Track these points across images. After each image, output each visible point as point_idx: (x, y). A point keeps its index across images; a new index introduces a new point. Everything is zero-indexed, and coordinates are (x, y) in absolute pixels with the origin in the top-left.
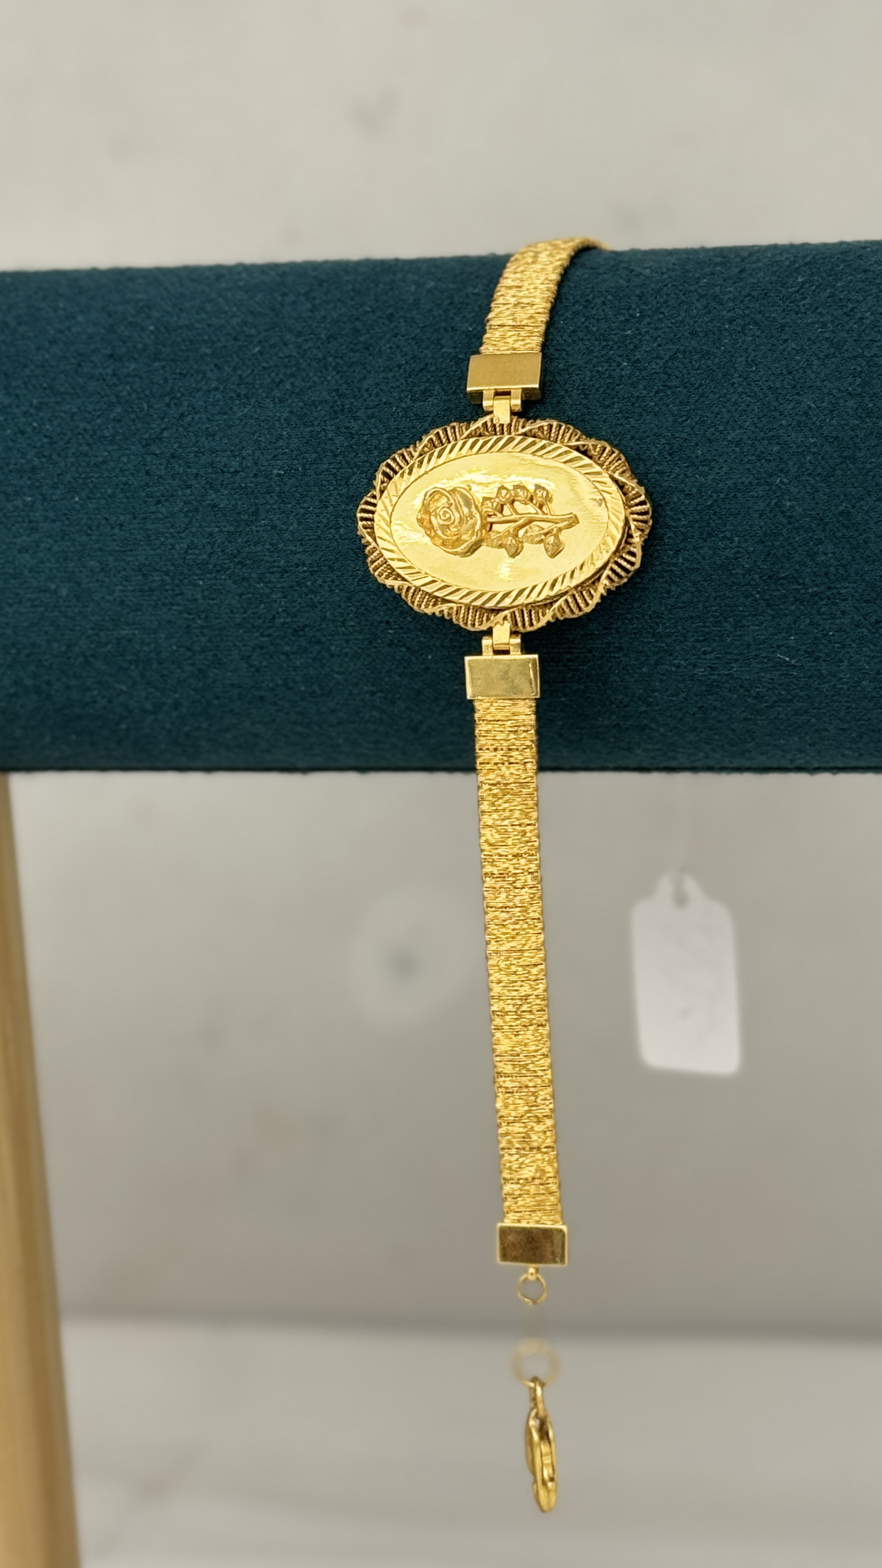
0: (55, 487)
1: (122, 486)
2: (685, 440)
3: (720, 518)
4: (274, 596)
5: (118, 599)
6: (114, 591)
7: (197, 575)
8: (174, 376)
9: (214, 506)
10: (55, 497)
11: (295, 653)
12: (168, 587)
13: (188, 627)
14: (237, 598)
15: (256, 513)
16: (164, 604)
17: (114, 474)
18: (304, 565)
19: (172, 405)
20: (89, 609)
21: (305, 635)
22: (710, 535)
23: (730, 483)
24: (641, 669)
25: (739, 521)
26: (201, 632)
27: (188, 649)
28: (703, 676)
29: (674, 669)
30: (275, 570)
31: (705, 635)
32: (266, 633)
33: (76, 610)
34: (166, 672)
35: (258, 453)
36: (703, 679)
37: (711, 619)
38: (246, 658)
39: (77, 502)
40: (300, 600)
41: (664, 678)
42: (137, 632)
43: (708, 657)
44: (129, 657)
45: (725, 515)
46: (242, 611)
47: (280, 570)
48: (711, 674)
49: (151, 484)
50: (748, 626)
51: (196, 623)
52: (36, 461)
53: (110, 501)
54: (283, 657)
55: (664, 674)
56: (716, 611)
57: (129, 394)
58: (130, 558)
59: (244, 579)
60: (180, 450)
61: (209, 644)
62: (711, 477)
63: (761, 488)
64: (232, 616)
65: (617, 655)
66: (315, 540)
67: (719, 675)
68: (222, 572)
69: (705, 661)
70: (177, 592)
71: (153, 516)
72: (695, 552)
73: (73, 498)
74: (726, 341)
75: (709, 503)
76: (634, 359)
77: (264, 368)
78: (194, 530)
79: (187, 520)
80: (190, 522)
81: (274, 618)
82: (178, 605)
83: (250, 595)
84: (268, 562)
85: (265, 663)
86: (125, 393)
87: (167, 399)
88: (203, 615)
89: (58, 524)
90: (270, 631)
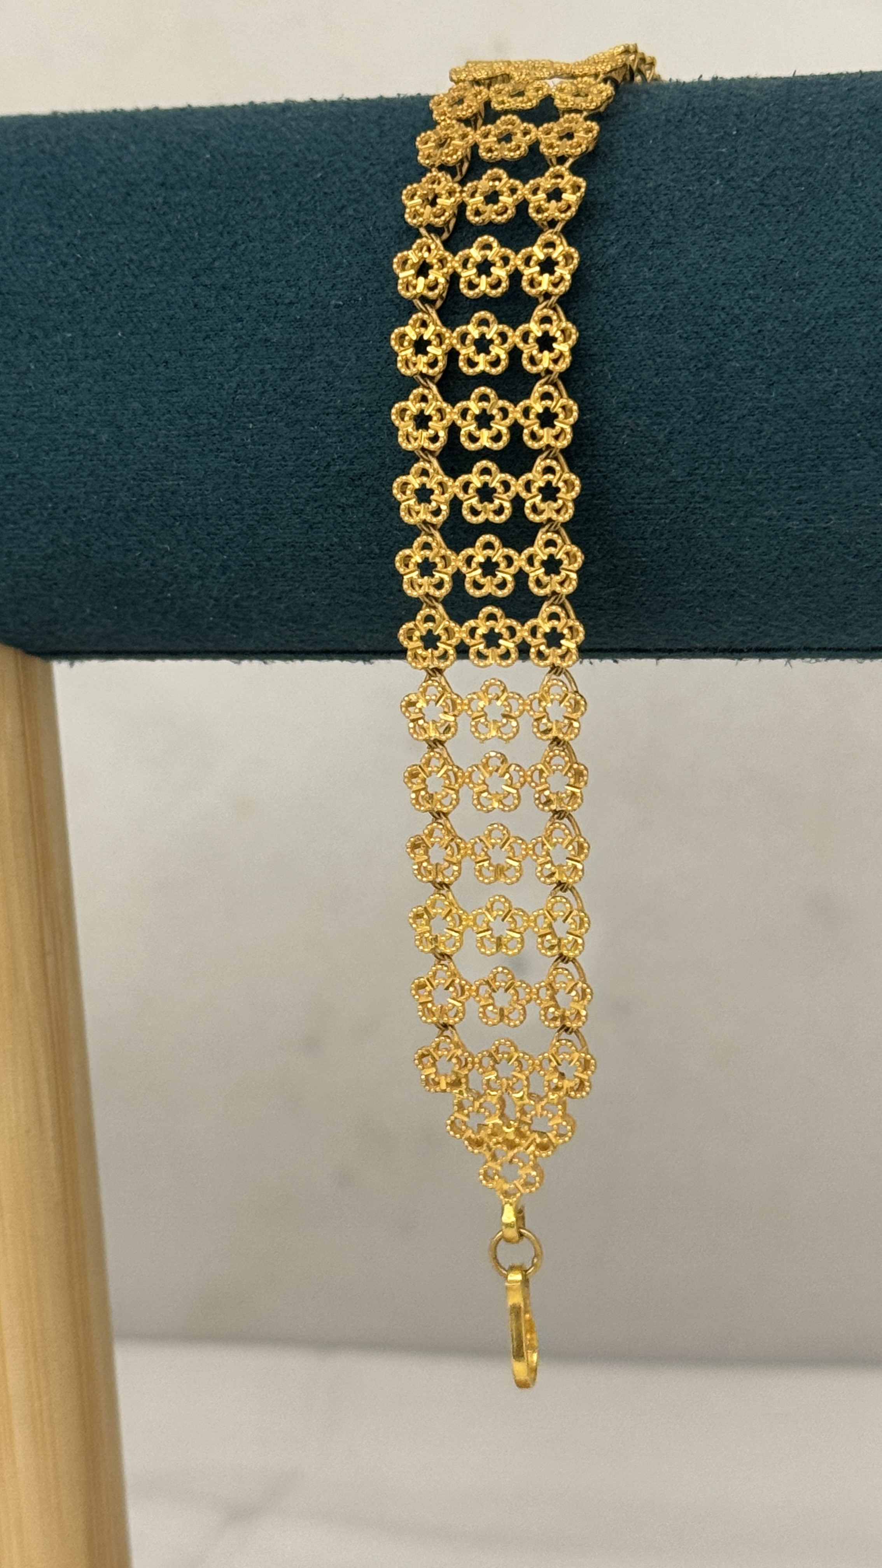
0: (97, 321)
1: (168, 321)
2: (782, 262)
3: (818, 347)
4: (329, 440)
5: (162, 445)
6: (157, 437)
7: (247, 417)
8: (228, 204)
9: (267, 340)
10: (97, 333)
11: (352, 506)
12: (216, 431)
13: (237, 476)
14: (290, 442)
15: (311, 347)
16: (211, 450)
17: (160, 307)
18: (362, 404)
19: (225, 234)
20: (131, 457)
21: (362, 485)
22: (806, 367)
23: (830, 308)
24: (729, 522)
25: (840, 350)
26: (251, 483)
27: (237, 502)
28: (798, 530)
29: (766, 522)
30: (330, 411)
31: (799, 482)
32: (320, 484)
33: (117, 458)
34: (212, 529)
35: (316, 282)
36: (798, 533)
37: (806, 463)
38: (298, 513)
39: (120, 338)
40: (357, 445)
41: (755, 532)
42: (181, 482)
43: (803, 506)
44: (175, 512)
45: (823, 344)
46: (295, 457)
47: (336, 411)
48: (807, 528)
49: (199, 317)
50: (848, 471)
51: (246, 472)
52: (78, 295)
53: (155, 337)
54: (339, 511)
55: (754, 529)
56: (812, 453)
57: (179, 223)
58: (174, 400)
59: (298, 421)
60: (232, 281)
61: (259, 496)
62: (809, 301)
63: (864, 313)
64: (283, 463)
65: (701, 506)
66: (375, 376)
67: (815, 528)
68: (274, 414)
69: (800, 513)
70: (225, 436)
71: (201, 353)
72: (790, 386)
73: (117, 333)
74: (829, 157)
75: (806, 330)
76: (727, 177)
77: (325, 193)
78: (244, 367)
79: (236, 356)
80: (240, 359)
81: (329, 465)
82: (227, 451)
83: (304, 440)
84: (322, 402)
85: (319, 518)
86: (175, 222)
87: (220, 227)
88: (253, 463)
89: (100, 361)
90: (325, 481)
